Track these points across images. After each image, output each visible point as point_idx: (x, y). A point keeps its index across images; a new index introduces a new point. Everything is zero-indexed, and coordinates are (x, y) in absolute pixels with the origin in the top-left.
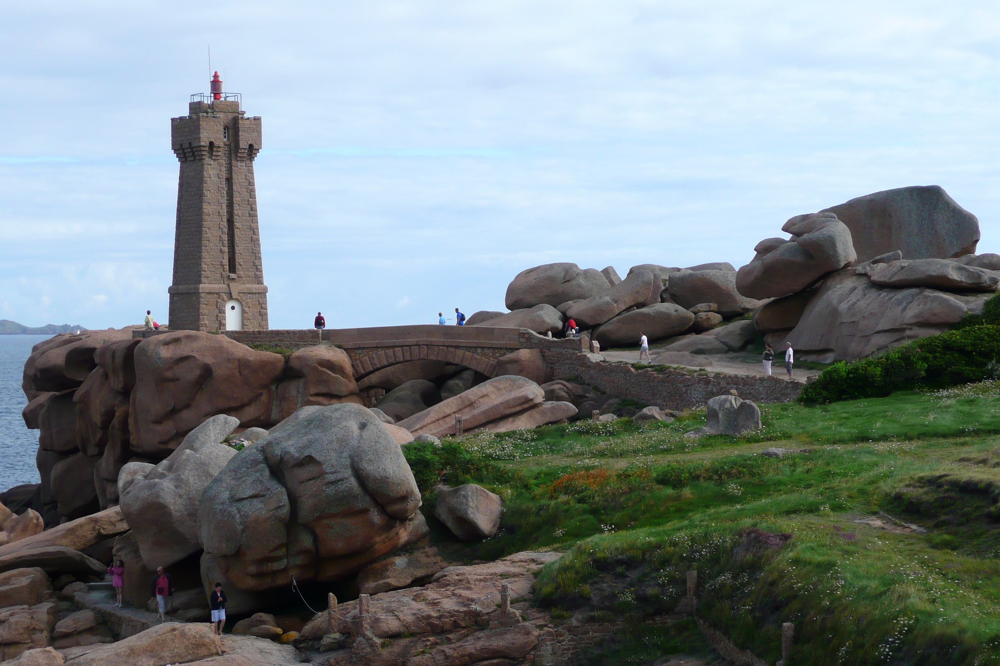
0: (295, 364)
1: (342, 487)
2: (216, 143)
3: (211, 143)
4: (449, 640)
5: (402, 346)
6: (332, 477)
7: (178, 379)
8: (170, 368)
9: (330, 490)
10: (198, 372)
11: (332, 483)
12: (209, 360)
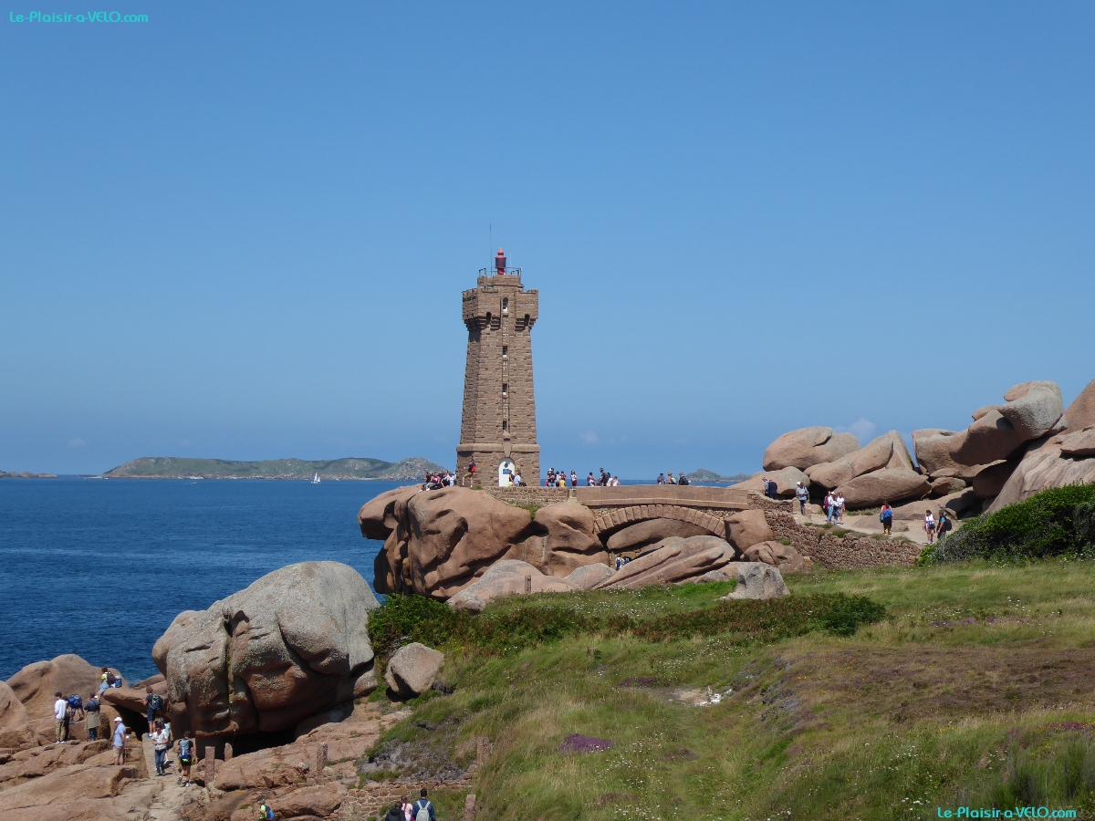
0: (539, 519)
1: (264, 642)
2: (493, 314)
3: (489, 314)
4: (275, 794)
5: (640, 505)
6: (256, 633)
7: (439, 532)
8: (432, 521)
9: (255, 644)
10: (455, 525)
11: (256, 638)
12: (464, 515)
